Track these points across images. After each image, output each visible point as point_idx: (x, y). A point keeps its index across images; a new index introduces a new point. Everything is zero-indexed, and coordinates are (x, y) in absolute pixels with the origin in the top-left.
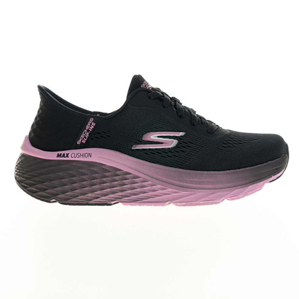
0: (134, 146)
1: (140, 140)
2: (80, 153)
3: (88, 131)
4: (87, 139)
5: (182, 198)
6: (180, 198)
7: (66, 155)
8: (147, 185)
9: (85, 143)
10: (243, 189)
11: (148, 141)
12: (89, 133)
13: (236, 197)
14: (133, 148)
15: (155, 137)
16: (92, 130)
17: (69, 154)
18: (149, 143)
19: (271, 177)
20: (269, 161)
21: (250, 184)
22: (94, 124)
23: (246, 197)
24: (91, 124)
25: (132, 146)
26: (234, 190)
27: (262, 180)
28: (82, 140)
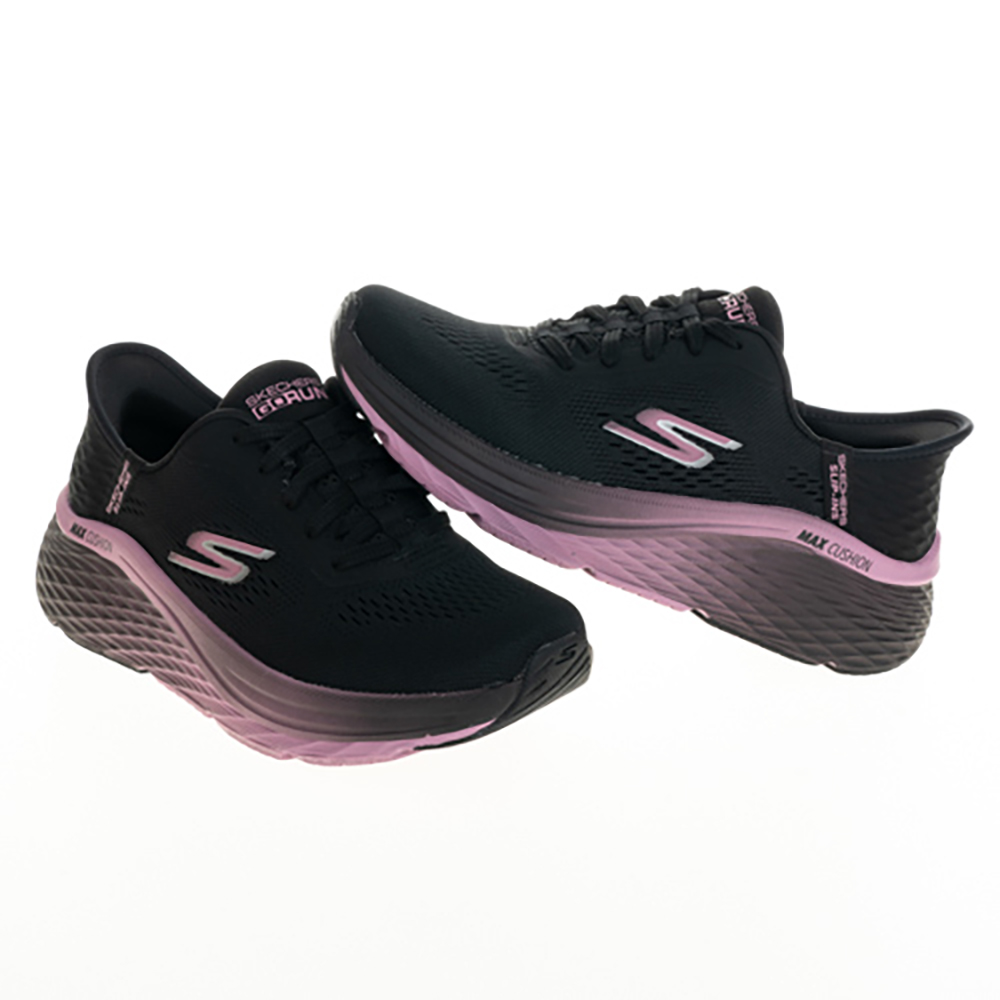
0: (172, 553)
1: (182, 543)
3: (122, 488)
10: (336, 744)
11: (194, 552)
12: (123, 496)
13: (316, 760)
14: (170, 559)
15: (209, 546)
18: (196, 556)
19: (423, 736)
20: (431, 691)
21: (356, 738)
22: (129, 476)
23: (345, 769)
25: (168, 552)
26: (312, 740)
27: (400, 736)
28: (112, 506)
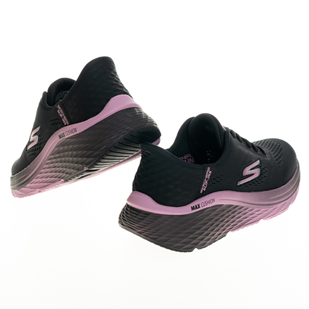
0: (239, 182)
1: (242, 176)
2: (206, 200)
3: (207, 179)
4: (206, 186)
5: (270, 213)
6: (269, 214)
7: (198, 206)
8: (248, 212)
9: (206, 190)
11: (246, 176)
12: (208, 181)
14: (238, 185)
15: (249, 171)
16: (210, 178)
17: (199, 204)
18: (247, 177)
22: (210, 172)
24: (208, 173)
25: (237, 183)
28: (203, 189)
